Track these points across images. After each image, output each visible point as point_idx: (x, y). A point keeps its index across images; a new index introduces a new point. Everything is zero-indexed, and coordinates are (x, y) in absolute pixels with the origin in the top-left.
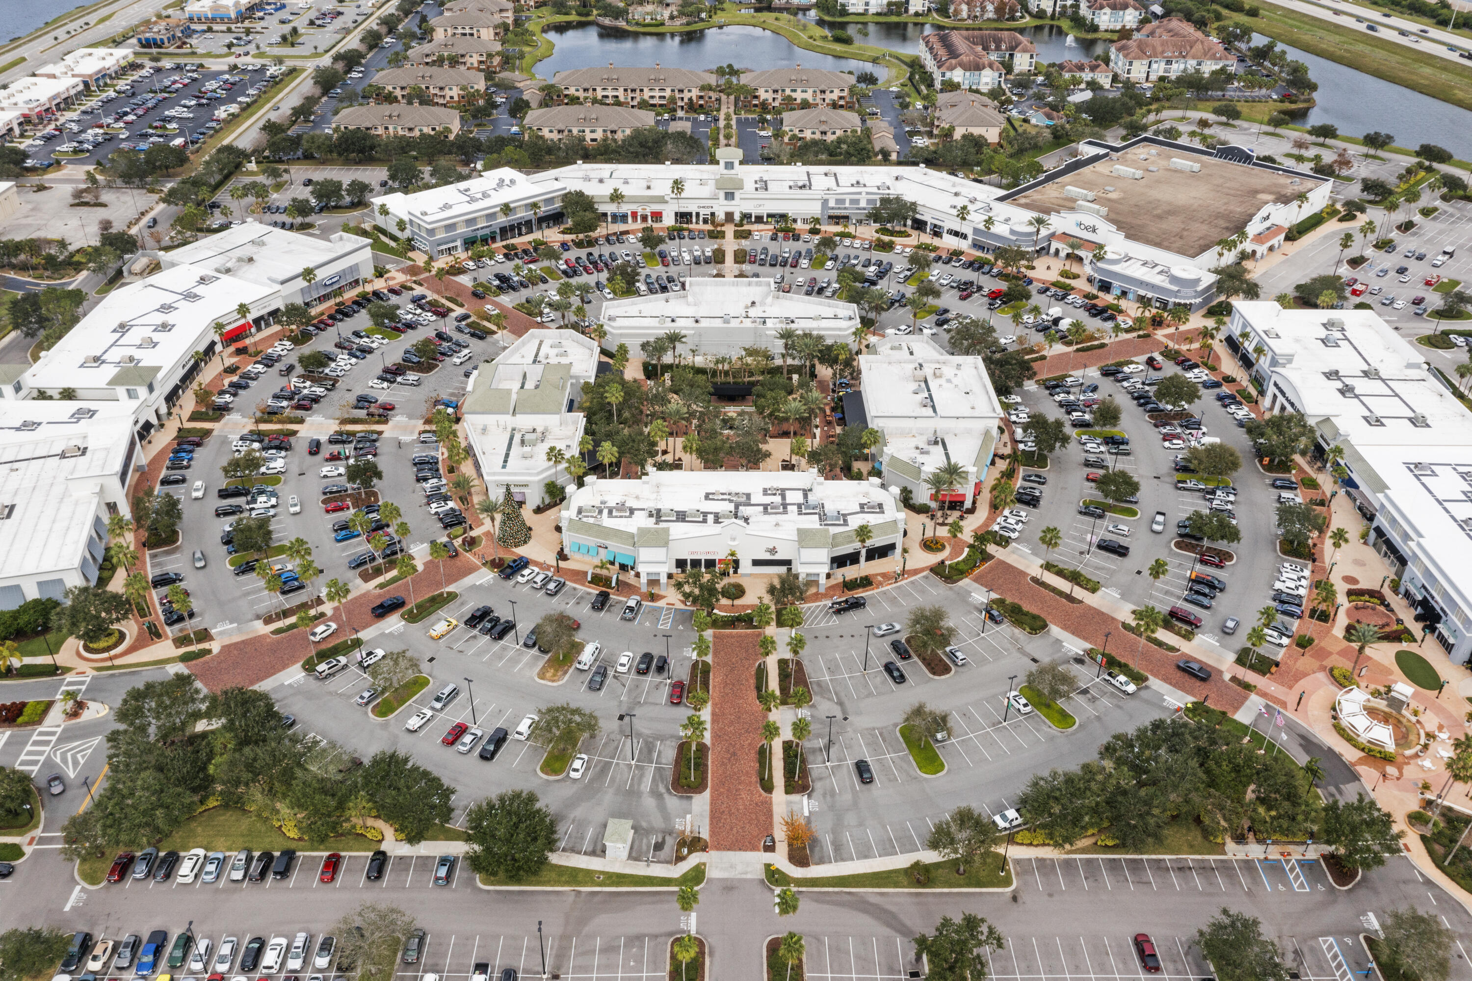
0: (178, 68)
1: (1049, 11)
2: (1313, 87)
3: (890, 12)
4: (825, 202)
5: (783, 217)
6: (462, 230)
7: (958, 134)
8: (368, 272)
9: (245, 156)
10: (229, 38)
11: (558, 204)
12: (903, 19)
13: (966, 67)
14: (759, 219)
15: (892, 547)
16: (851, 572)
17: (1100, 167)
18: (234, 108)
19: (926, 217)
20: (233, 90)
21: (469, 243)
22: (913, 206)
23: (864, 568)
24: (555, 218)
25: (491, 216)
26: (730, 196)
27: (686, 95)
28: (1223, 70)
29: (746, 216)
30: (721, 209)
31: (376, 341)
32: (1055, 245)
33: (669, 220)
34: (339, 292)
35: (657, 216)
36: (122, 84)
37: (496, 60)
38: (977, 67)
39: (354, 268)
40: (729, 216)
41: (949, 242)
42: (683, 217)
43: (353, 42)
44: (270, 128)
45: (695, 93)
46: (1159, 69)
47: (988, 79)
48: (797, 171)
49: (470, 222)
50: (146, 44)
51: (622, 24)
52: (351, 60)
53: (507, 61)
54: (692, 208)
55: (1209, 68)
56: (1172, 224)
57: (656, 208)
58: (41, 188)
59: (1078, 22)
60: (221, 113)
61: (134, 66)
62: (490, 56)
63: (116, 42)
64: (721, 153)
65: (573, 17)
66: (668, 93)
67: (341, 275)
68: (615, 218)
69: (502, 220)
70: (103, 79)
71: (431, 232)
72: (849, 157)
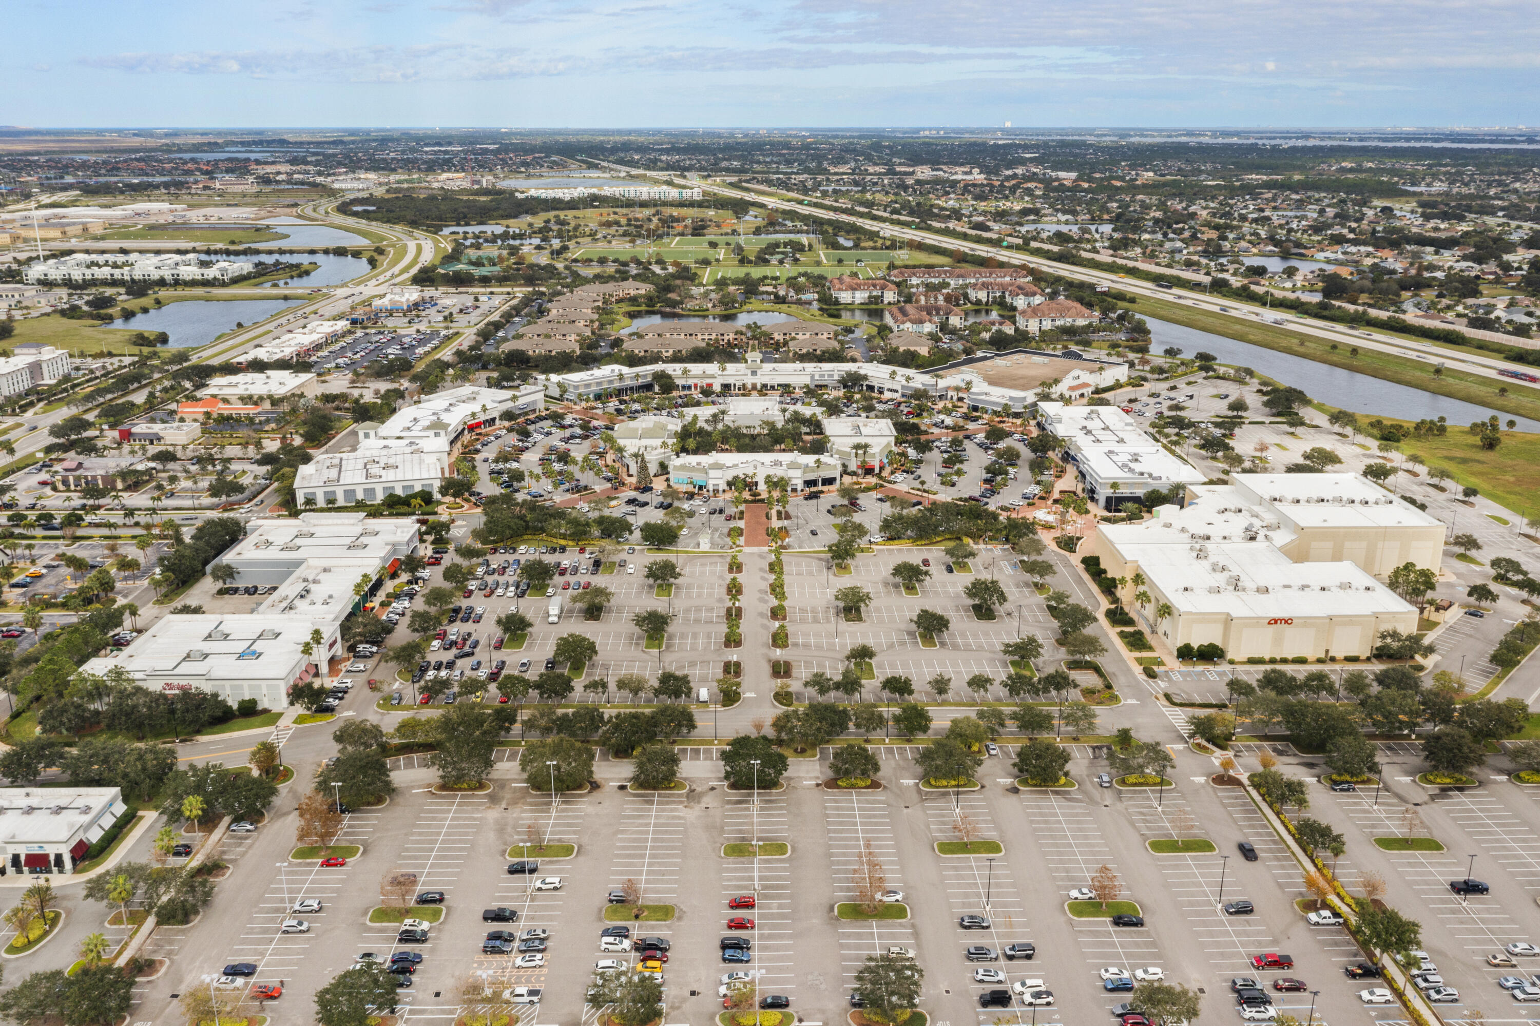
0: (380, 333)
1: (984, 300)
2: (1149, 332)
3: (870, 303)
4: (813, 376)
5: (787, 386)
6: (594, 388)
7: (901, 349)
8: (541, 405)
9: (448, 365)
10: (406, 320)
11: (649, 379)
12: (880, 306)
13: (914, 322)
14: (773, 388)
15: (834, 479)
16: (813, 489)
17: (987, 363)
18: (427, 349)
19: (875, 383)
20: (422, 342)
21: (598, 397)
22: (865, 377)
23: (820, 488)
24: (648, 387)
25: (611, 382)
26: (754, 373)
27: (726, 338)
28: (1090, 325)
29: (764, 386)
30: (749, 381)
31: (554, 430)
32: (950, 393)
33: (717, 388)
34: (526, 414)
35: (710, 385)
36: (349, 339)
37: (596, 324)
38: (921, 322)
39: (534, 402)
40: (754, 387)
41: (887, 395)
42: (726, 387)
43: (495, 317)
44: (459, 353)
45: (732, 336)
46: (1047, 325)
47: (928, 328)
48: (798, 365)
49: (599, 384)
50: (354, 322)
51: (678, 310)
52: (497, 326)
53: (602, 326)
54: (731, 381)
55: (1081, 322)
56: (1022, 382)
57: (709, 381)
58: (324, 382)
59: (1001, 303)
60: (420, 351)
61: (350, 332)
62: (592, 321)
63: (335, 318)
64: (750, 356)
65: (643, 308)
66: (713, 337)
67: (528, 404)
68: (684, 387)
69: (617, 385)
70: (335, 337)
71: (576, 387)
72: (830, 360)
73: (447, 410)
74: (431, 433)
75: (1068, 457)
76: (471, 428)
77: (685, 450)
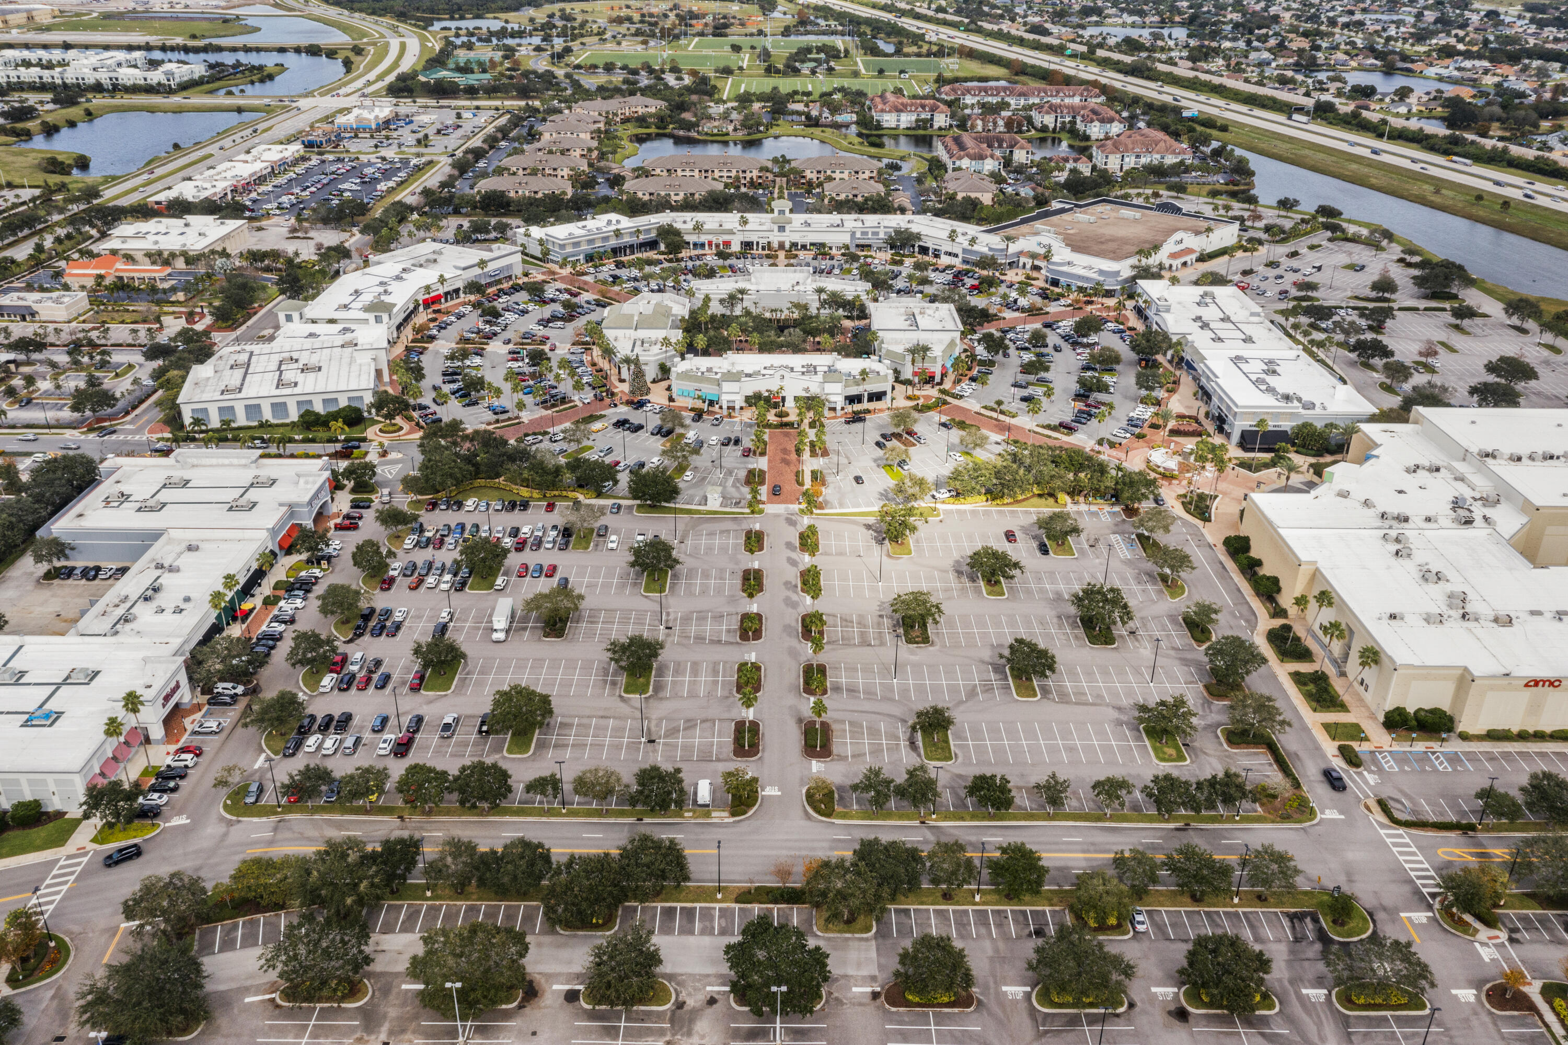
0: (339, 160)
1: (1051, 126)
2: (1252, 174)
3: (918, 127)
4: (853, 234)
5: (823, 245)
6: (584, 247)
7: (960, 196)
8: (518, 270)
9: (411, 209)
10: (373, 142)
11: (653, 234)
12: (929, 132)
13: (973, 157)
14: (804, 247)
15: (884, 393)
16: (857, 407)
17: (1066, 217)
18: (391, 184)
19: (929, 244)
20: (387, 174)
21: (589, 258)
22: (918, 237)
23: (866, 405)
24: (652, 245)
25: (606, 239)
26: (782, 229)
27: (748, 175)
28: (1182, 162)
29: (794, 245)
30: (775, 238)
31: (531, 307)
32: (1023, 260)
33: (736, 247)
34: (499, 282)
35: (727, 244)
36: (300, 169)
37: (595, 154)
38: (981, 157)
39: (509, 267)
40: (781, 246)
41: (945, 260)
42: (747, 245)
43: (476, 142)
44: (426, 192)
45: (755, 173)
46: (1130, 162)
47: (990, 165)
48: (835, 218)
49: (590, 242)
50: (309, 145)
51: (693, 134)
52: (478, 154)
53: (602, 156)
54: (753, 238)
55: (1170, 160)
56: (1112, 246)
57: (726, 238)
58: (260, 229)
59: (1073, 132)
60: (382, 186)
61: (304, 159)
62: (590, 150)
63: (289, 141)
64: (777, 205)
65: (653, 130)
66: (733, 174)
67: (501, 270)
68: (695, 245)
69: (613, 242)
70: (283, 166)
71: (562, 247)
72: (873, 211)
73: (398, 278)
74: (371, 316)
75: (1180, 362)
76: (427, 304)
77: (691, 348)
